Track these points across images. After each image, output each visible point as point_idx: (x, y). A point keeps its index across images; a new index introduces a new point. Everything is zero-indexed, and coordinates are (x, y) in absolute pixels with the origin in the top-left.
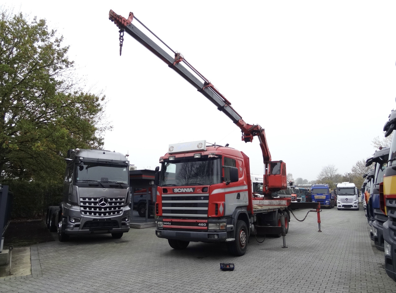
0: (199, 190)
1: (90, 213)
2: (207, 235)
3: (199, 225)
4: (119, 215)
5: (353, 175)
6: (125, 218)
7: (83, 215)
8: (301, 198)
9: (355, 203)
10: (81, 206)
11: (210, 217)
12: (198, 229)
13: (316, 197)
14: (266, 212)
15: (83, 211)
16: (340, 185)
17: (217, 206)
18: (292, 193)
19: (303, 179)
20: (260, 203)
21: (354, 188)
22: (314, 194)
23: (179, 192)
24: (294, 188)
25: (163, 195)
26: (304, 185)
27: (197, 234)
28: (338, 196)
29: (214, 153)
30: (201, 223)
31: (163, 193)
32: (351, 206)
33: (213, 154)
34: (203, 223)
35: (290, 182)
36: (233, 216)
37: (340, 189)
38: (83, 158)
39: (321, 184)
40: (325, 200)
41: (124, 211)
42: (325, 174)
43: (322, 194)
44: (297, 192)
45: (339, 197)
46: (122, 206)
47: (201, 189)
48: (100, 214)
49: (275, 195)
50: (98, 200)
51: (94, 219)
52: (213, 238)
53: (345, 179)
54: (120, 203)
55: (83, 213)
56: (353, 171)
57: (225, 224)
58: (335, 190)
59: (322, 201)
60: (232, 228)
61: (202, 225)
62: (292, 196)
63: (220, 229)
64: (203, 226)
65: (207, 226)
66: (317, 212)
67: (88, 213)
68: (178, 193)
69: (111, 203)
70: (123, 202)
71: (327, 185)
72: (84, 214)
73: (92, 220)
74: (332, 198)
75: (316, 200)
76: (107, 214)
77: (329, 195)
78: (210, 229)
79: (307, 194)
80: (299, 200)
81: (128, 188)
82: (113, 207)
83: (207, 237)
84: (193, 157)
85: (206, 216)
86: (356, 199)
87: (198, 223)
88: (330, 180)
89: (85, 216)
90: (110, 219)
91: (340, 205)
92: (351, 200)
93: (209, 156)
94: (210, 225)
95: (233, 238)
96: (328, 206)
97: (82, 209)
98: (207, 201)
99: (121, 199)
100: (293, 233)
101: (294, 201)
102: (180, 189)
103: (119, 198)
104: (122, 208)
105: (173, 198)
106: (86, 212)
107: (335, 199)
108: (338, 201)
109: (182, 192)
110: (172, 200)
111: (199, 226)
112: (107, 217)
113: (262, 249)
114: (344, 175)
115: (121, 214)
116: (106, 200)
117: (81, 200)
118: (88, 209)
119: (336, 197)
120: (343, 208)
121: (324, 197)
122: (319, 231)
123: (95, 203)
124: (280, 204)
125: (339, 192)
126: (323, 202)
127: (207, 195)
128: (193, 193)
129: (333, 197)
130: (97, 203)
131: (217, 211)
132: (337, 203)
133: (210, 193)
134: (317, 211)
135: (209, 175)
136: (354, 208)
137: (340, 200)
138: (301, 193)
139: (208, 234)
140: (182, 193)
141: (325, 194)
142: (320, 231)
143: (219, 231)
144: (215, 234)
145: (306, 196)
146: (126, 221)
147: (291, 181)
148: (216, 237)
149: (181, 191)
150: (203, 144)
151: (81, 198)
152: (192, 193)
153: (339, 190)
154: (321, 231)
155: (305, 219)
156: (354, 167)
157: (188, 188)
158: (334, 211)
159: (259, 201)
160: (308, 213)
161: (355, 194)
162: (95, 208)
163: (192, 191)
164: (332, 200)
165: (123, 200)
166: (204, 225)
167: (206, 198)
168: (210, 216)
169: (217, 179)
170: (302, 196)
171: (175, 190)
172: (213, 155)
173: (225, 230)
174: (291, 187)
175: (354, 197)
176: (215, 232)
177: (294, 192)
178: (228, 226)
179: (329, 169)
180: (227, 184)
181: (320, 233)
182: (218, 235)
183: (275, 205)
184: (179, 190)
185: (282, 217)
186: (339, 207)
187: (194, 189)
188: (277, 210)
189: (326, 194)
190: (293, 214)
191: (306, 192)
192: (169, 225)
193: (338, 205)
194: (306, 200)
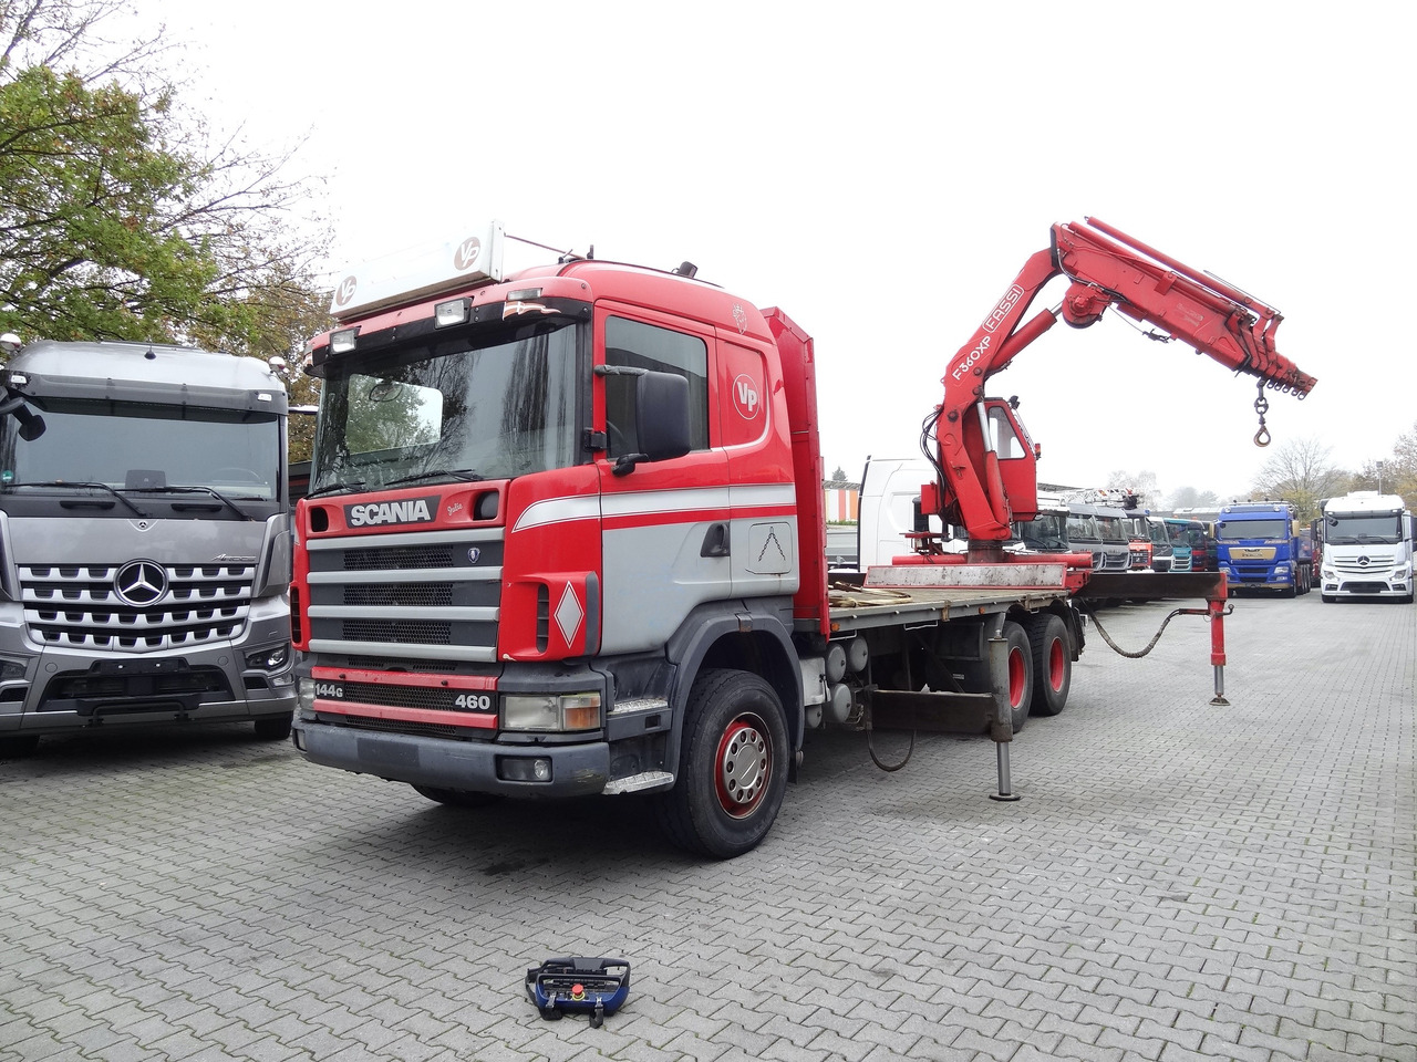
0: (458, 507)
1: (77, 635)
2: (491, 761)
3: (457, 703)
4: (230, 639)
5: (1398, 466)
6: (268, 655)
7: (35, 643)
8: (1172, 558)
9: (1400, 574)
10: (29, 605)
11: (507, 661)
12: (455, 727)
13: (1237, 553)
14: (933, 622)
15: (33, 626)
16: (1335, 505)
17: (546, 596)
18: (1133, 539)
19: (1200, 491)
20: (944, 577)
21: (1399, 514)
22: (1226, 542)
23: (370, 522)
24: (1141, 517)
25: (312, 545)
26: (1196, 511)
27: (446, 752)
28: (1327, 547)
29: (535, 291)
30: (467, 692)
31: (310, 532)
32: (1383, 586)
33: (530, 295)
34: (479, 693)
35: (1127, 495)
36: (672, 653)
37: (1336, 519)
38: (28, 377)
39: (1262, 504)
40: (1275, 563)
41: (256, 625)
42: (1282, 466)
43: (1259, 542)
44: (1154, 533)
45: (1331, 553)
46: (246, 602)
47: (468, 499)
48: (128, 638)
49: (1053, 544)
50: (111, 574)
51: (98, 664)
52: (523, 777)
53: (1363, 483)
54: (232, 586)
55: (38, 634)
56: (1397, 451)
57: (593, 701)
58: (1315, 524)
59: (1263, 567)
60: (652, 719)
61: (472, 702)
62: (1133, 551)
63: (569, 726)
64: (478, 710)
65: (497, 708)
66: (1208, 618)
67: (64, 637)
68: (366, 530)
69: (182, 588)
70: (248, 583)
71: (1284, 505)
72: (44, 641)
73: (87, 667)
74: (1302, 555)
75: (1236, 563)
76: (165, 637)
77: (1291, 545)
78: (512, 723)
79: (1199, 542)
80: (1163, 566)
81: (272, 519)
82: (193, 606)
83: (490, 769)
84: (433, 320)
85: (485, 652)
86: (1402, 559)
87: (453, 690)
88: (1300, 489)
89: (48, 650)
90: (181, 660)
91: (1333, 581)
92: (1385, 563)
93: (508, 309)
94: (512, 702)
95: (663, 769)
96: (1285, 586)
97: (34, 616)
98: (492, 572)
99: (236, 568)
100: (1090, 708)
101: (1142, 568)
102: (374, 508)
103: (224, 566)
104: (241, 611)
105: (353, 559)
106: (52, 633)
107: (1314, 560)
108: (1324, 567)
109: (385, 523)
110: (349, 567)
111: (459, 709)
112: (167, 650)
113: (880, 812)
114: (1361, 471)
115: (239, 637)
116: (154, 576)
117: (26, 574)
118: (61, 618)
119: (1319, 551)
120: (1347, 593)
121: (1268, 553)
122: (1214, 700)
123: (100, 589)
124: (1034, 580)
125: (1334, 532)
126: (1265, 570)
127: (495, 534)
128: (432, 525)
129: (1306, 552)
130: (109, 586)
131: (545, 629)
132: (1322, 572)
133: (507, 523)
134: (1213, 611)
135: (533, 429)
136: (1391, 592)
137: (1337, 565)
138: (1172, 537)
139: (499, 758)
140: (385, 528)
141: (1273, 542)
142: (1220, 700)
143: (557, 738)
144: (534, 758)
145: (1195, 548)
146: (270, 668)
147: (1130, 493)
148: (542, 773)
149: (378, 520)
150: (484, 243)
151: (20, 565)
152: (426, 526)
153: (1335, 524)
154: (1225, 702)
155: (1151, 647)
156: (1403, 439)
157: (407, 500)
158: (1310, 605)
159: (940, 568)
160: (1168, 619)
161: (1400, 539)
162: (101, 612)
163: (428, 517)
164: (1301, 563)
165: (248, 572)
166: (482, 707)
167: (489, 553)
168: (506, 656)
169: (561, 447)
170: (1177, 550)
171: (354, 513)
172: (524, 301)
173: (600, 734)
174: (1130, 516)
175: (1397, 551)
176: (536, 743)
177: (1141, 535)
178: (621, 708)
179: (1299, 447)
180: (618, 474)
181: (1221, 710)
182: (548, 759)
183: (1009, 587)
184: (373, 514)
185: (997, 645)
186: (1327, 589)
187: (433, 505)
188: (1006, 608)
189: (1279, 542)
190: (1098, 625)
191: (1196, 535)
192: (336, 698)
193: (1325, 582)
194: (1193, 565)
